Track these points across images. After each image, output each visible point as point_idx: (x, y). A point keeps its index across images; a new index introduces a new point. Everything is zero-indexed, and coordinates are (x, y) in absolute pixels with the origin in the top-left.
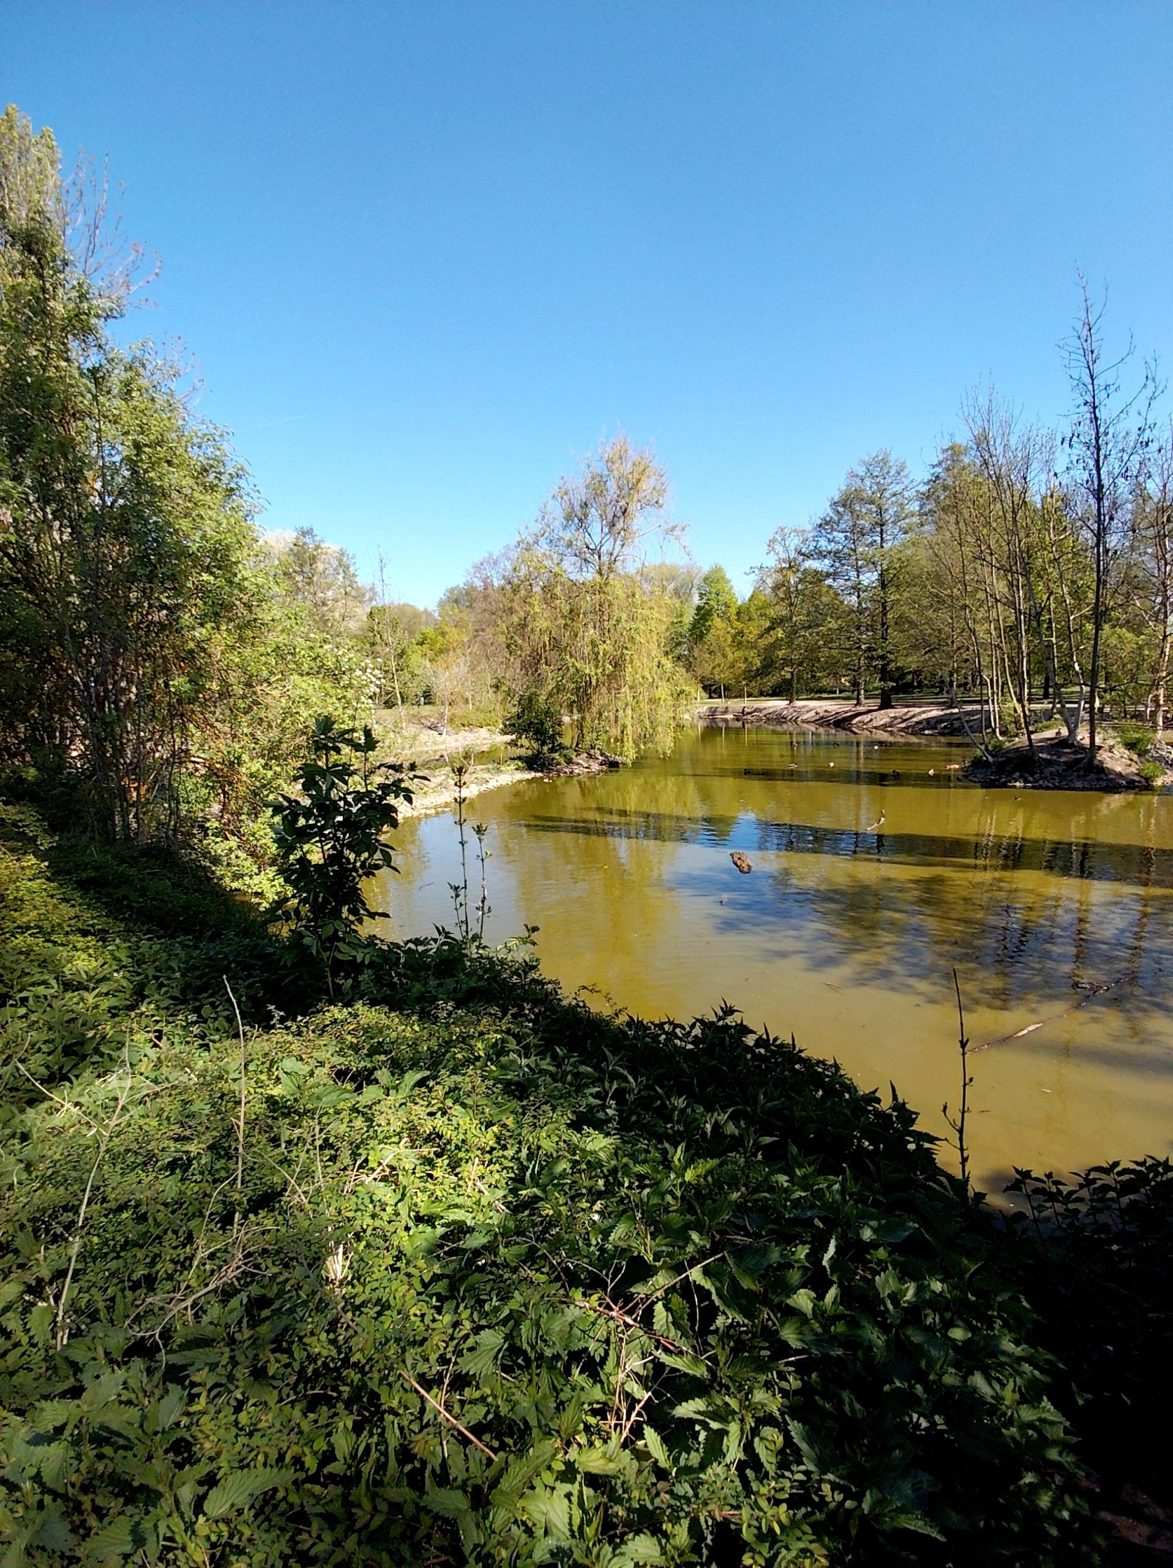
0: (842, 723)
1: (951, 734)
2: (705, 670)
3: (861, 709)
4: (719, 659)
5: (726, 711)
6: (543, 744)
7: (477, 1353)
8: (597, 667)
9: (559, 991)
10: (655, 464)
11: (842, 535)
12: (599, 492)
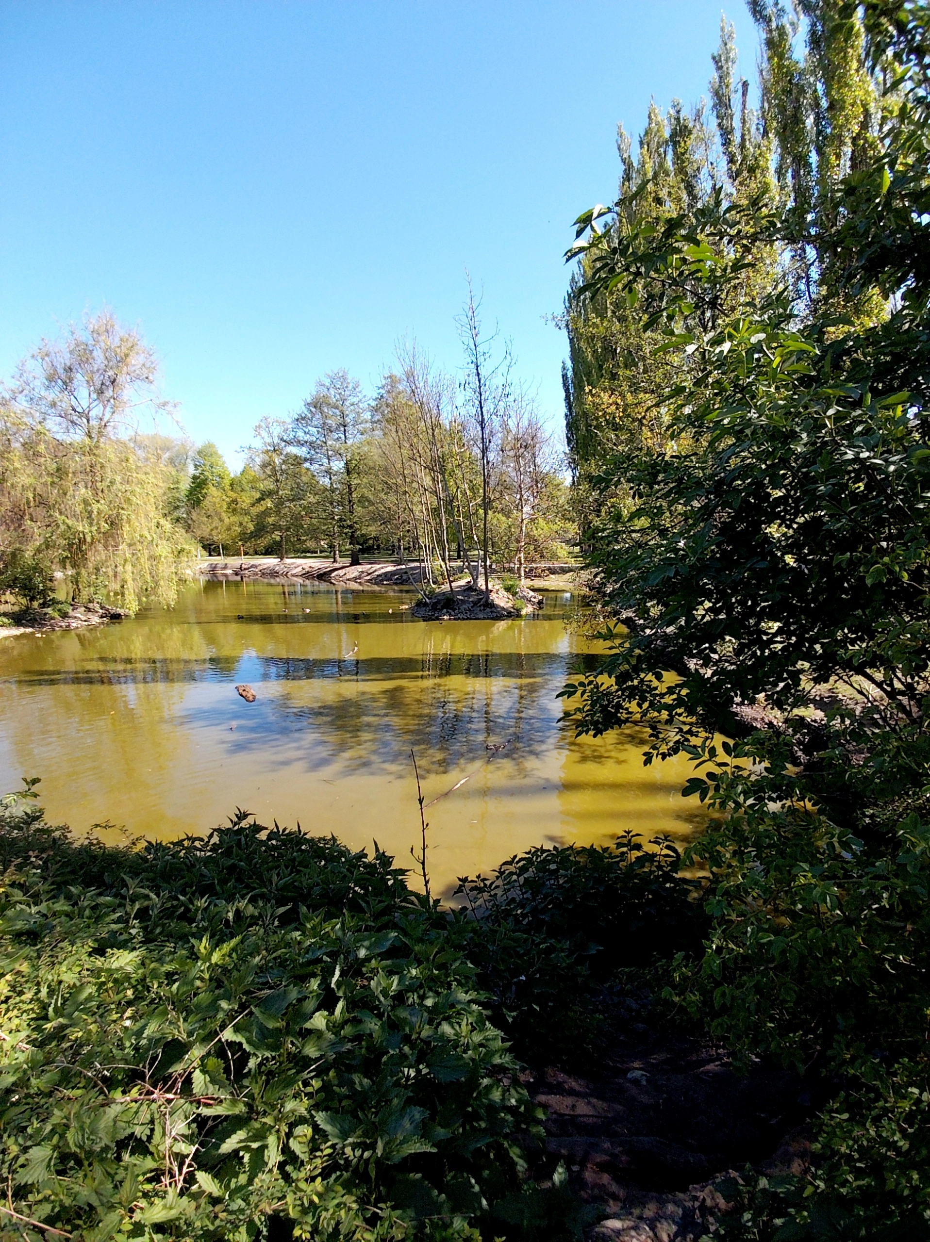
0: (323, 576)
1: (401, 583)
2: (204, 530)
3: (337, 565)
4: (216, 522)
5: (225, 567)
6: (32, 599)
7: (28, 1168)
8: (91, 524)
9: (69, 835)
10: (144, 343)
11: (315, 430)
12: (84, 359)
